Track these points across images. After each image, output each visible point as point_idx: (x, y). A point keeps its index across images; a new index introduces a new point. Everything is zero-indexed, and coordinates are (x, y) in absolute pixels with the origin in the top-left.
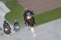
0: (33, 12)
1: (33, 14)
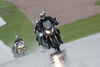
0: (55, 18)
1: (57, 24)
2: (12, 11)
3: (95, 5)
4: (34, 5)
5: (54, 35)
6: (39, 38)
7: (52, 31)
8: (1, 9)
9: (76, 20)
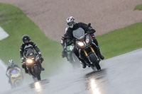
2: (16, 19)
3: (135, 9)
4: (48, 10)
5: (89, 48)
6: (68, 53)
7: (87, 42)
8: (1, 16)
9: (108, 31)
